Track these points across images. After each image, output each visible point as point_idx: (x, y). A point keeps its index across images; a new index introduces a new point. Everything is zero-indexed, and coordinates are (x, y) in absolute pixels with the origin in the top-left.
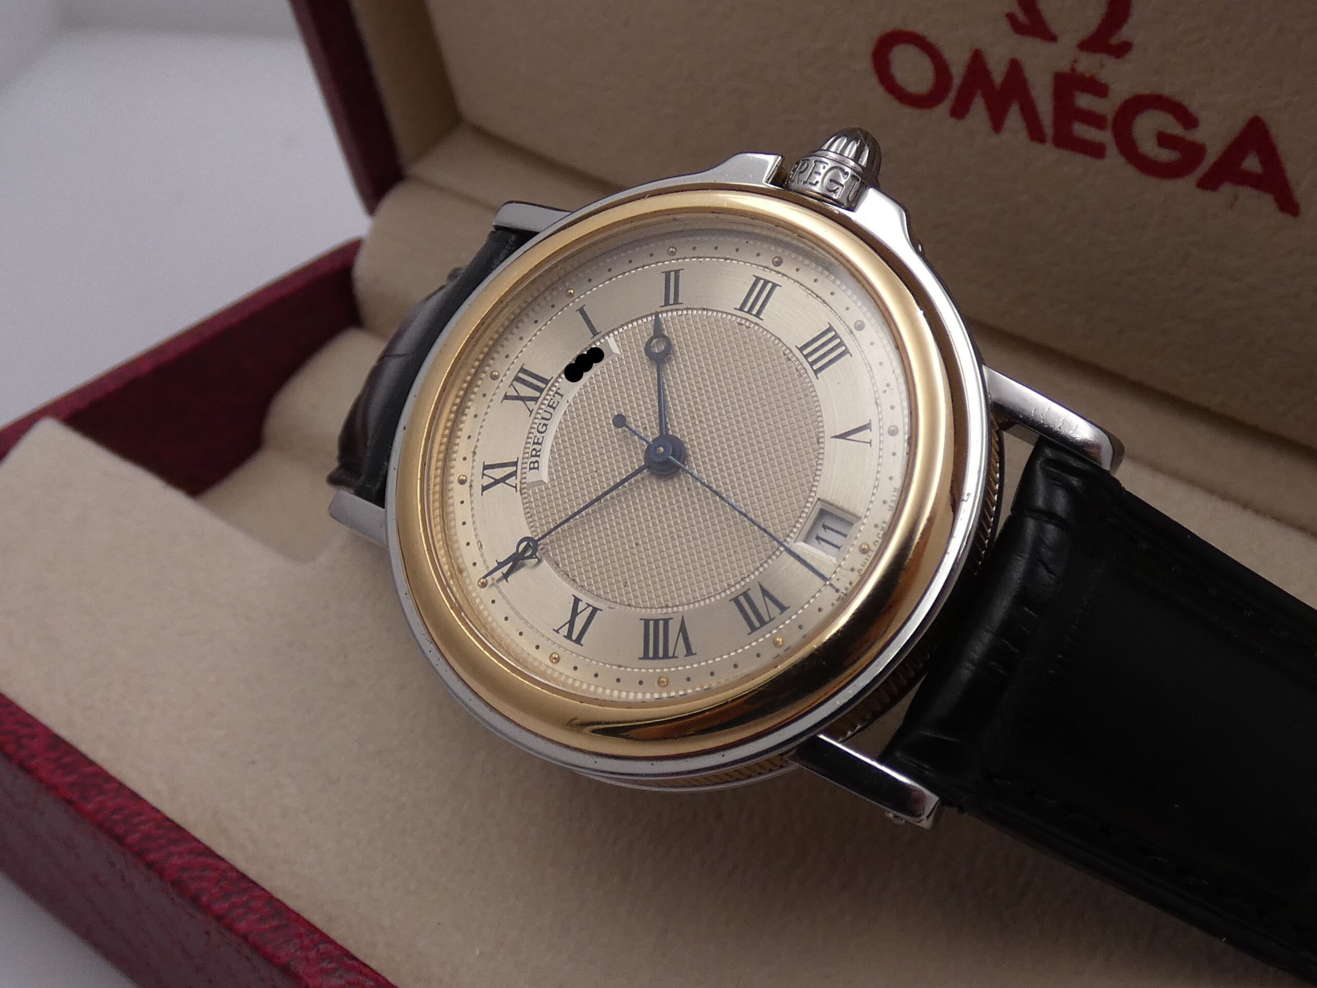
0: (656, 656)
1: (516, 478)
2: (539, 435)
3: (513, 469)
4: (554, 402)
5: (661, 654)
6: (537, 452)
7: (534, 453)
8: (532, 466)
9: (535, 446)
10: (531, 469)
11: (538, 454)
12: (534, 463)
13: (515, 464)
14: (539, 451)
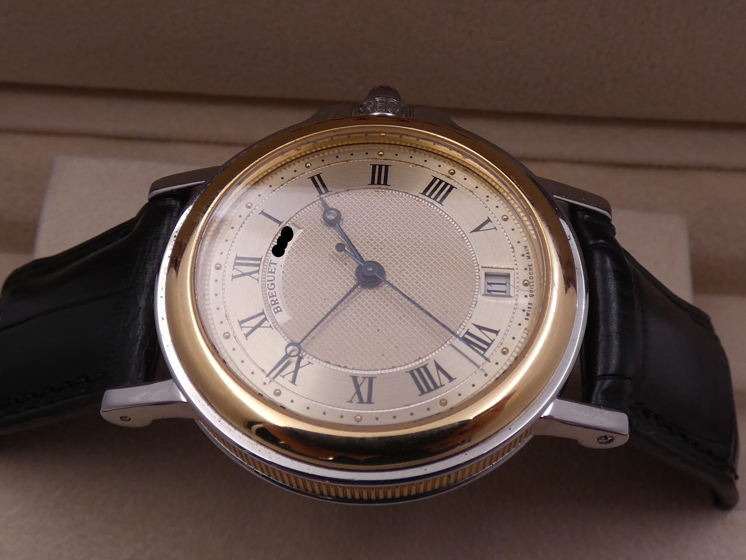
0: (430, 390)
1: (268, 321)
2: (271, 291)
3: (263, 316)
4: (272, 269)
5: (432, 387)
6: (275, 301)
7: (273, 303)
8: (276, 310)
9: (272, 299)
10: (276, 313)
11: (276, 302)
12: (276, 308)
13: (263, 313)
14: (277, 300)
